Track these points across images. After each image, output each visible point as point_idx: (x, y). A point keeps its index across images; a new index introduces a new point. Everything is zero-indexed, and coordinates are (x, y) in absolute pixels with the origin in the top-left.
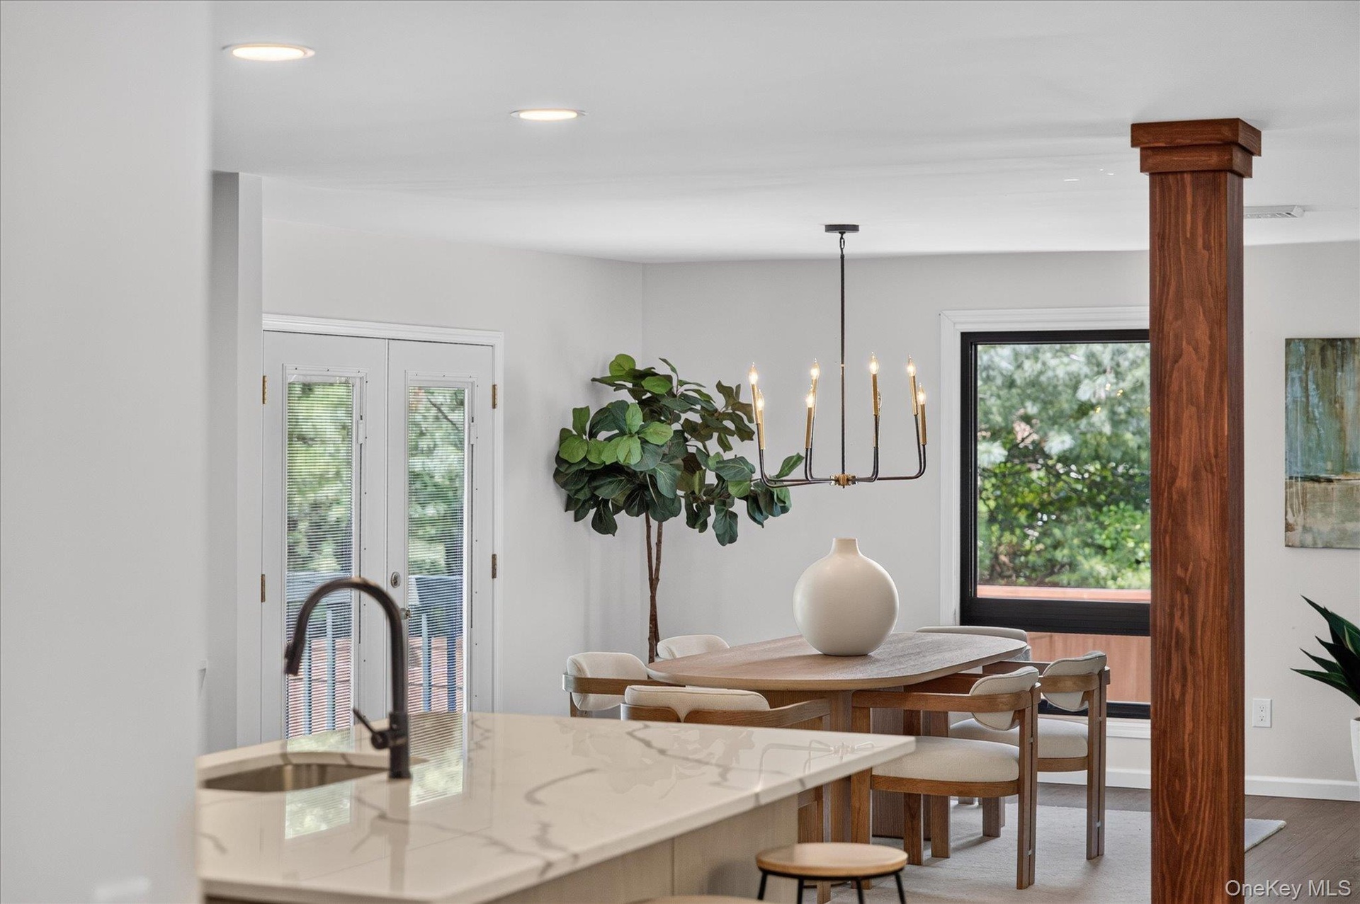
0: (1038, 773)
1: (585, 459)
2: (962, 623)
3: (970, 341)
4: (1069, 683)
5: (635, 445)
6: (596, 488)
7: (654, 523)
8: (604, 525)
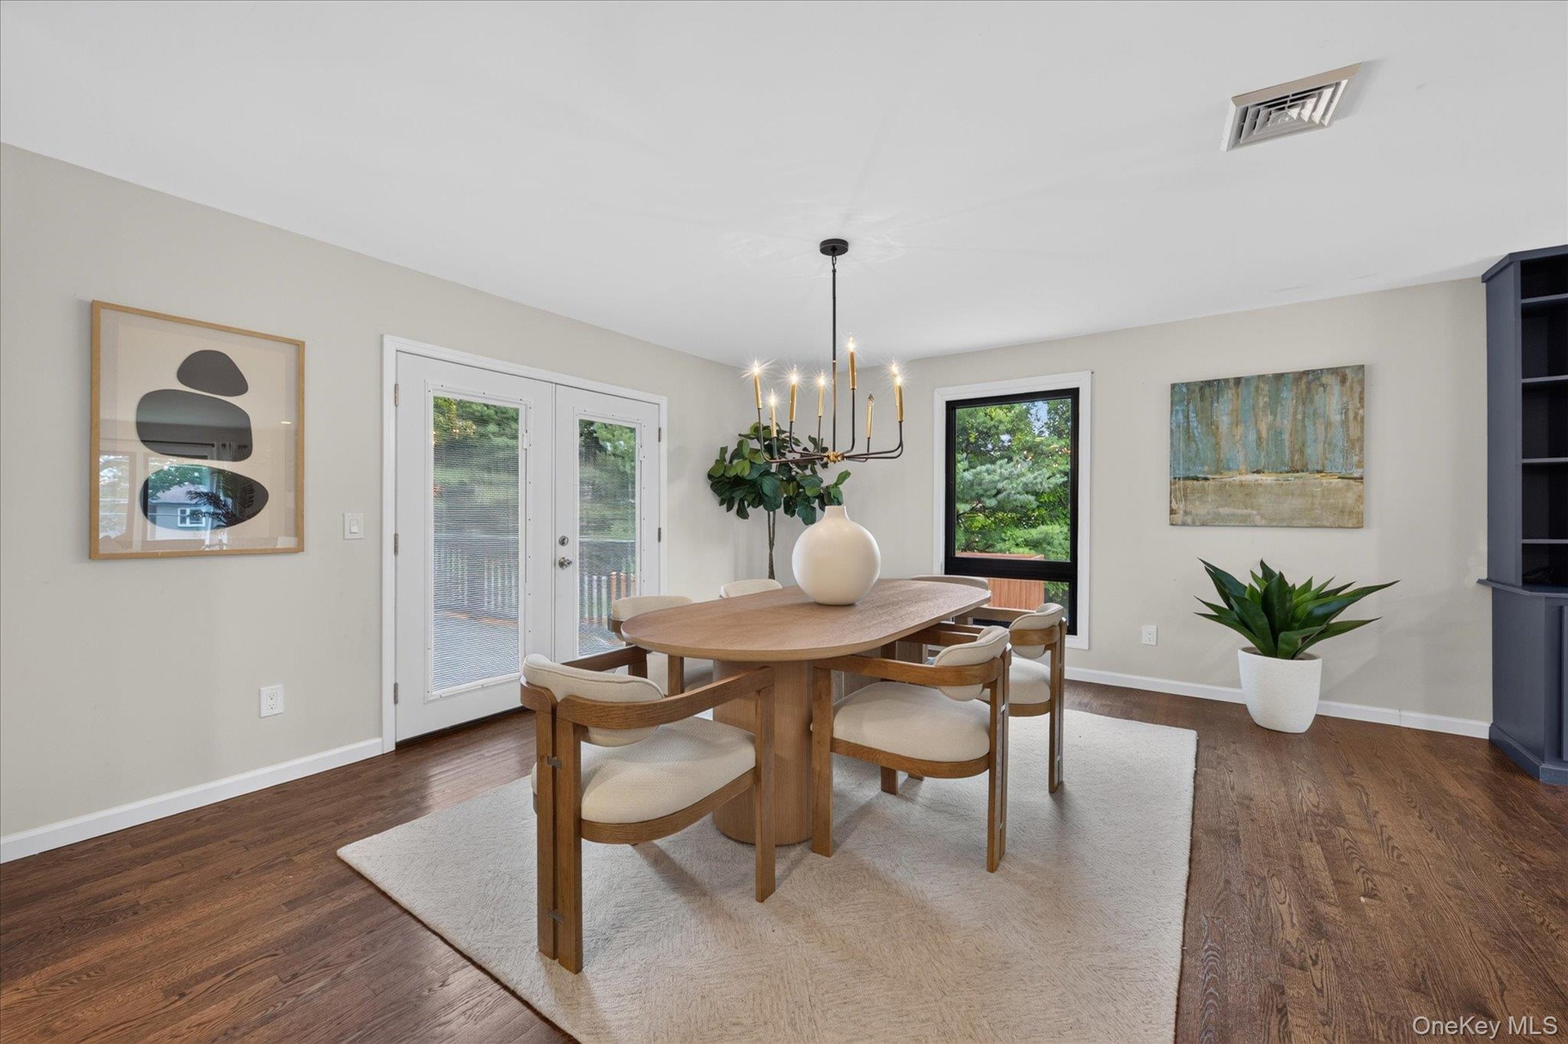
0: (1010, 717)
1: (723, 475)
2: (946, 574)
3: (952, 406)
4: (1035, 637)
5: (747, 464)
6: (733, 492)
7: (771, 513)
8: (742, 514)
